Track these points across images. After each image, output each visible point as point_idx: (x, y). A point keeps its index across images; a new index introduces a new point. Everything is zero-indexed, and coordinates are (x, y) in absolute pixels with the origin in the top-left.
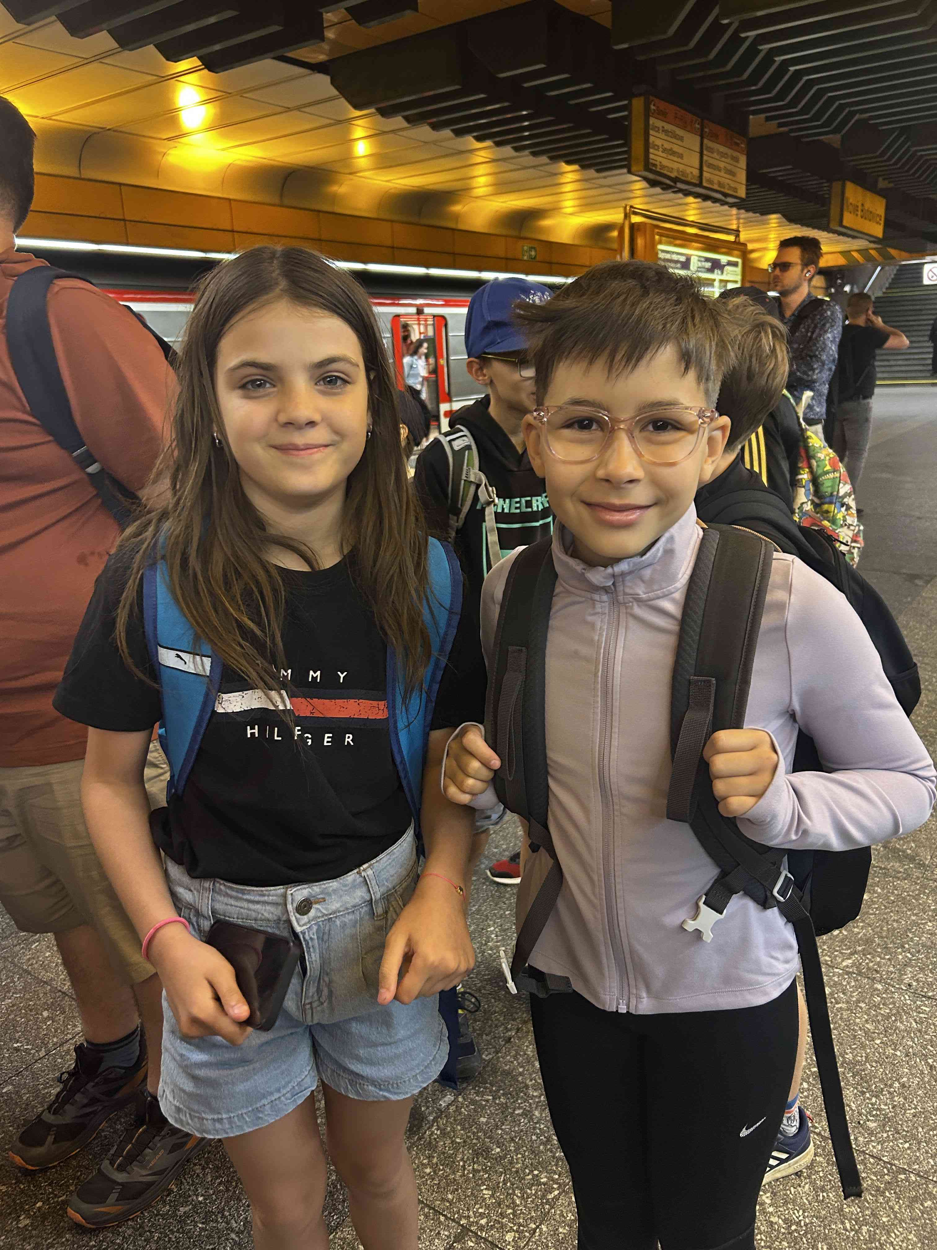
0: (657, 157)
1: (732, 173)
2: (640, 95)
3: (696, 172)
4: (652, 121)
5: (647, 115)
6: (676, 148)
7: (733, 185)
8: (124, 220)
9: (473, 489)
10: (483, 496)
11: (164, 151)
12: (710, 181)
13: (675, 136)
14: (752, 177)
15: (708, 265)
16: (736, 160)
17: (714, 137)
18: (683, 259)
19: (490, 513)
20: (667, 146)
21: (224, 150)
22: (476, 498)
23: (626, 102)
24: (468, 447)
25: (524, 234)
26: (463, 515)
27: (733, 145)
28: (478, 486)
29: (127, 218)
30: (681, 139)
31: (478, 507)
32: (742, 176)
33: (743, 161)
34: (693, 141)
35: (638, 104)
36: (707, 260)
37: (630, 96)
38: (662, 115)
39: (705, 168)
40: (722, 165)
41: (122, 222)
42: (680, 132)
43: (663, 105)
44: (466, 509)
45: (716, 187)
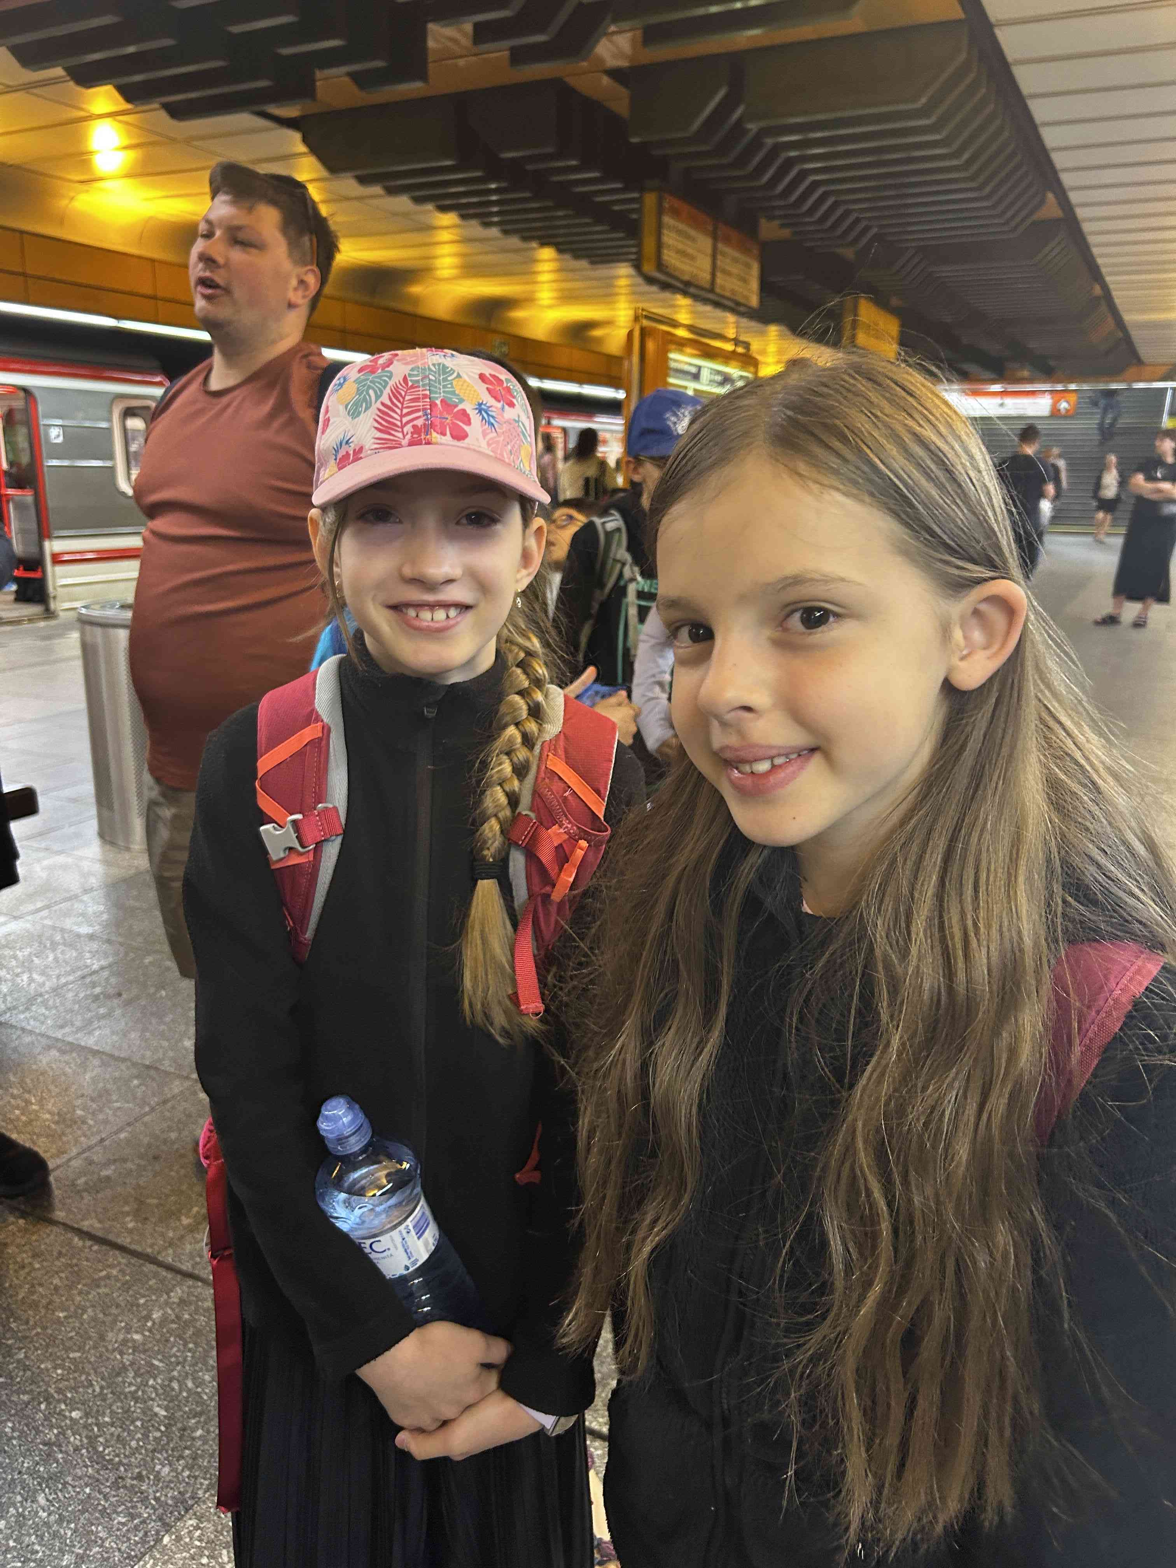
0: (670, 257)
1: (744, 280)
2: (651, 190)
3: (707, 276)
4: (667, 219)
5: (660, 211)
6: (690, 251)
7: (745, 293)
8: (24, 275)
9: (619, 566)
10: (627, 572)
11: (72, 194)
12: (723, 287)
13: (689, 237)
14: (765, 287)
15: (719, 378)
16: (748, 266)
17: (727, 240)
18: (694, 370)
19: (632, 589)
20: (680, 246)
21: (146, 199)
22: (621, 575)
23: (635, 195)
24: (618, 530)
25: (493, 325)
26: (607, 590)
27: (746, 251)
28: (624, 564)
29: (29, 271)
30: (693, 240)
31: (622, 583)
32: (755, 285)
33: (755, 269)
34: (705, 243)
35: (650, 199)
36: (719, 372)
37: (642, 190)
38: (676, 213)
39: (719, 274)
40: (735, 271)
41: (21, 278)
42: (692, 232)
43: (677, 203)
44: (610, 584)
45: (728, 294)
